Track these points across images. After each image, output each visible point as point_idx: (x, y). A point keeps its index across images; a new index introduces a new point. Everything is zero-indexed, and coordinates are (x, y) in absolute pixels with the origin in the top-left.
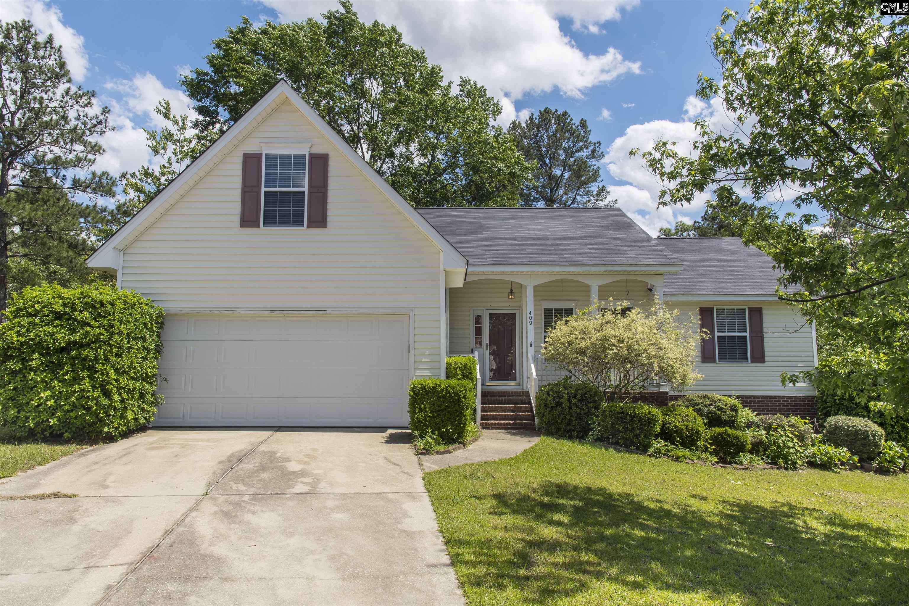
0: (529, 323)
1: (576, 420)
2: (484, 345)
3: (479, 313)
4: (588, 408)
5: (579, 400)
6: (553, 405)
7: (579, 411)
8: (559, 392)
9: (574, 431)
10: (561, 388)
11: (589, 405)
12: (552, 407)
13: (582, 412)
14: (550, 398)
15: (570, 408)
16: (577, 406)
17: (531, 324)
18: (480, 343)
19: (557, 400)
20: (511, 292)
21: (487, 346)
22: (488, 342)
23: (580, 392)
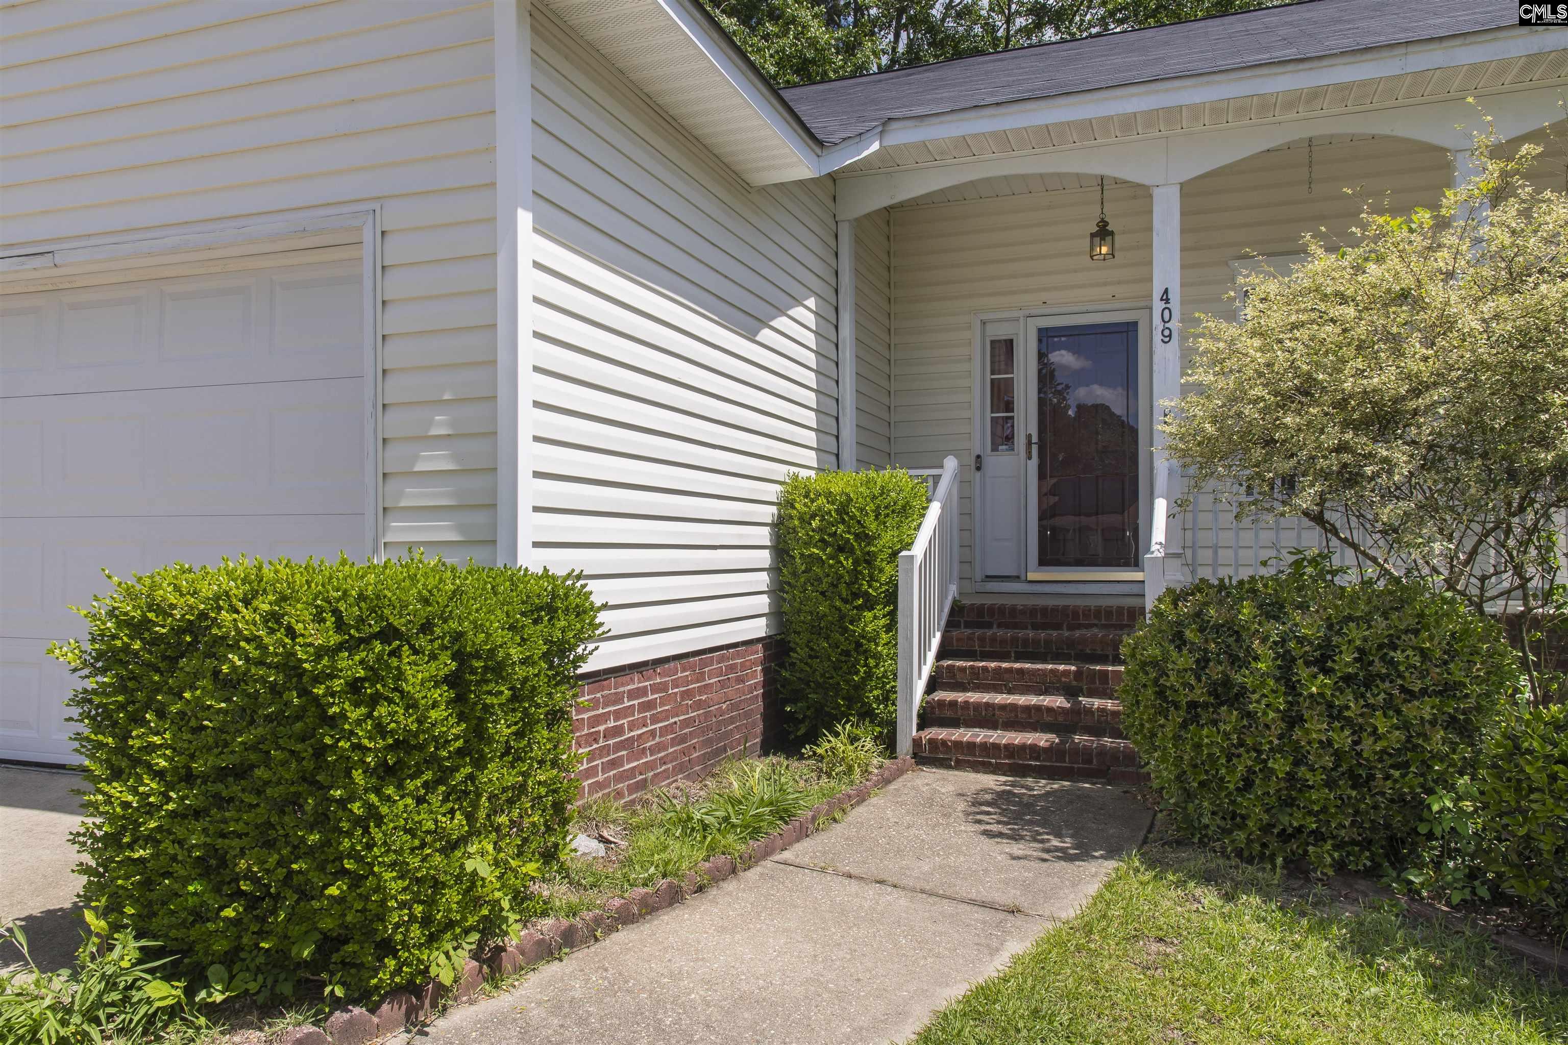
0: (1157, 337)
1: (1330, 784)
2: (1020, 441)
3: (1002, 332)
4: (1406, 726)
5: (1348, 679)
6: (1200, 694)
7: (1343, 739)
8: (1236, 632)
9: (1319, 837)
10: (1247, 611)
11: (1411, 710)
12: (1193, 705)
13: (1368, 746)
14: (1184, 660)
15: (1293, 720)
16: (1334, 714)
17: (1168, 338)
18: (1009, 439)
19: (1216, 671)
20: (1103, 232)
21: (1029, 443)
22: (1034, 431)
23: (1356, 633)
